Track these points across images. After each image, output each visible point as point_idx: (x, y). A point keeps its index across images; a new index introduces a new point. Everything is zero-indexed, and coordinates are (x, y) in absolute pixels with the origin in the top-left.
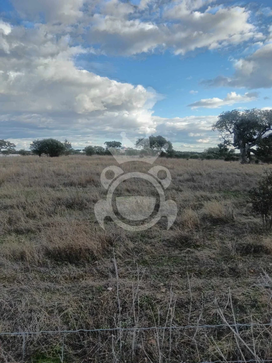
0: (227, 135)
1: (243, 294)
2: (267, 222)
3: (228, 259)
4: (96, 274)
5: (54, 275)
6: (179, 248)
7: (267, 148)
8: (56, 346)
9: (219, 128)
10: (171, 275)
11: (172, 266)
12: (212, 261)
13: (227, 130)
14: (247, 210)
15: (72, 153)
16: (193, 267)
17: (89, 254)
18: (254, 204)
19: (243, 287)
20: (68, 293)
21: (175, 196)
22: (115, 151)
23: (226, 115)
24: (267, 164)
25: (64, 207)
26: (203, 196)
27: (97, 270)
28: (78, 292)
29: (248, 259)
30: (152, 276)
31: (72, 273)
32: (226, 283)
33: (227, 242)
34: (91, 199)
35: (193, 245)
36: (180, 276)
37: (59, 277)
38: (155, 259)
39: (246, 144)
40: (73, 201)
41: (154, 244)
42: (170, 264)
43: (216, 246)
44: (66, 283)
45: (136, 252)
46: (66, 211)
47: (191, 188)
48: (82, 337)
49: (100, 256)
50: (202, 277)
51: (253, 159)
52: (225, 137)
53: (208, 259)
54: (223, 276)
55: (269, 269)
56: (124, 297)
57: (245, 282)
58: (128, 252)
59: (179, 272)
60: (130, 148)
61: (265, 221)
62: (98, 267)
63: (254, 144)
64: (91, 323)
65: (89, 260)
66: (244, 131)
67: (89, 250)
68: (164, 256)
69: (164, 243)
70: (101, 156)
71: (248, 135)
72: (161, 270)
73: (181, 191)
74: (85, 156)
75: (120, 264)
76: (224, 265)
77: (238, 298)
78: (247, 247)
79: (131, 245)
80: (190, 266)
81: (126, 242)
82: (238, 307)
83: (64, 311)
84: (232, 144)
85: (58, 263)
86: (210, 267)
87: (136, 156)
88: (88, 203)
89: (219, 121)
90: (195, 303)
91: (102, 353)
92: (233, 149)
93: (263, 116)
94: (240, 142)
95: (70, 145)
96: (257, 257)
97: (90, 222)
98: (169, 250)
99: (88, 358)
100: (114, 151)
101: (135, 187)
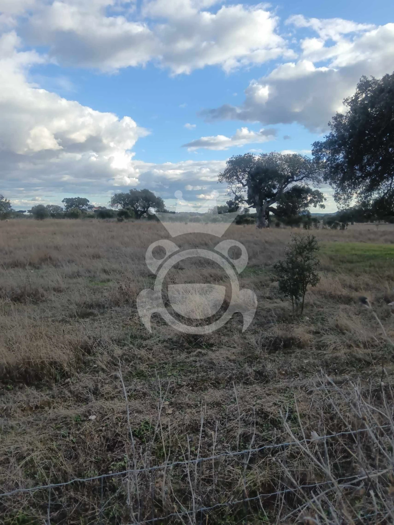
0: (239, 188)
1: (275, 404)
2: (297, 305)
3: (252, 359)
4: (69, 397)
5: (3, 405)
6: (186, 350)
7: (290, 206)
8: (17, 512)
9: (229, 179)
10: (178, 388)
11: (179, 377)
12: (232, 364)
13: (238, 181)
14: (271, 291)
15: (12, 216)
16: (207, 375)
17: (57, 369)
18: (281, 283)
19: (274, 395)
20: (28, 430)
21: (175, 277)
22: (80, 212)
23: (237, 160)
24: (291, 227)
25: (8, 300)
26: (213, 275)
27: (70, 391)
28: (44, 427)
29: (277, 357)
30: (152, 392)
31: (32, 400)
32: (251, 392)
33: (249, 337)
34: (50, 287)
35: (205, 345)
36: (191, 388)
37: (12, 408)
38: (154, 368)
39: (264, 201)
40: (23, 290)
41: (150, 348)
42: (175, 374)
43: (236, 343)
44: (24, 415)
45: (126, 360)
46: (12, 307)
47: (195, 264)
48: (57, 493)
49: (73, 371)
50: (220, 388)
51: (272, 221)
52: (236, 191)
53: (227, 361)
54: (247, 383)
55: (304, 368)
56: (114, 427)
57: (275, 388)
58: (114, 361)
59: (189, 383)
60: (102, 206)
61: (295, 305)
62: (72, 388)
63: (273, 201)
64: (70, 470)
65: (57, 378)
66: (260, 183)
67: (55, 363)
68: (166, 364)
69: (165, 344)
70: (57, 221)
71: (266, 188)
72: (164, 383)
73: (182, 269)
74: (33, 221)
75: (104, 379)
76: (248, 368)
77: (269, 410)
78: (275, 341)
79: (118, 352)
80: (203, 374)
81: (110, 348)
82: (269, 423)
83: (25, 458)
84: (245, 201)
85: (8, 388)
86: (230, 373)
87: (112, 220)
88: (45, 293)
89: (228, 169)
90: (213, 423)
91: (90, 512)
92: (246, 207)
93: (284, 162)
94: (256, 199)
95: (9, 203)
96: (288, 353)
97: (53, 321)
98: (172, 354)
99: (70, 522)
100: (78, 212)
101: (115, 266)
